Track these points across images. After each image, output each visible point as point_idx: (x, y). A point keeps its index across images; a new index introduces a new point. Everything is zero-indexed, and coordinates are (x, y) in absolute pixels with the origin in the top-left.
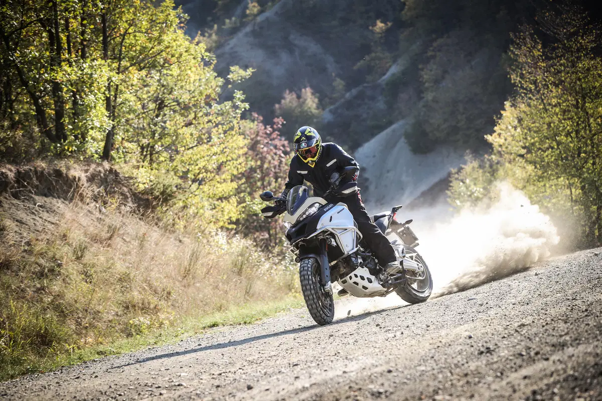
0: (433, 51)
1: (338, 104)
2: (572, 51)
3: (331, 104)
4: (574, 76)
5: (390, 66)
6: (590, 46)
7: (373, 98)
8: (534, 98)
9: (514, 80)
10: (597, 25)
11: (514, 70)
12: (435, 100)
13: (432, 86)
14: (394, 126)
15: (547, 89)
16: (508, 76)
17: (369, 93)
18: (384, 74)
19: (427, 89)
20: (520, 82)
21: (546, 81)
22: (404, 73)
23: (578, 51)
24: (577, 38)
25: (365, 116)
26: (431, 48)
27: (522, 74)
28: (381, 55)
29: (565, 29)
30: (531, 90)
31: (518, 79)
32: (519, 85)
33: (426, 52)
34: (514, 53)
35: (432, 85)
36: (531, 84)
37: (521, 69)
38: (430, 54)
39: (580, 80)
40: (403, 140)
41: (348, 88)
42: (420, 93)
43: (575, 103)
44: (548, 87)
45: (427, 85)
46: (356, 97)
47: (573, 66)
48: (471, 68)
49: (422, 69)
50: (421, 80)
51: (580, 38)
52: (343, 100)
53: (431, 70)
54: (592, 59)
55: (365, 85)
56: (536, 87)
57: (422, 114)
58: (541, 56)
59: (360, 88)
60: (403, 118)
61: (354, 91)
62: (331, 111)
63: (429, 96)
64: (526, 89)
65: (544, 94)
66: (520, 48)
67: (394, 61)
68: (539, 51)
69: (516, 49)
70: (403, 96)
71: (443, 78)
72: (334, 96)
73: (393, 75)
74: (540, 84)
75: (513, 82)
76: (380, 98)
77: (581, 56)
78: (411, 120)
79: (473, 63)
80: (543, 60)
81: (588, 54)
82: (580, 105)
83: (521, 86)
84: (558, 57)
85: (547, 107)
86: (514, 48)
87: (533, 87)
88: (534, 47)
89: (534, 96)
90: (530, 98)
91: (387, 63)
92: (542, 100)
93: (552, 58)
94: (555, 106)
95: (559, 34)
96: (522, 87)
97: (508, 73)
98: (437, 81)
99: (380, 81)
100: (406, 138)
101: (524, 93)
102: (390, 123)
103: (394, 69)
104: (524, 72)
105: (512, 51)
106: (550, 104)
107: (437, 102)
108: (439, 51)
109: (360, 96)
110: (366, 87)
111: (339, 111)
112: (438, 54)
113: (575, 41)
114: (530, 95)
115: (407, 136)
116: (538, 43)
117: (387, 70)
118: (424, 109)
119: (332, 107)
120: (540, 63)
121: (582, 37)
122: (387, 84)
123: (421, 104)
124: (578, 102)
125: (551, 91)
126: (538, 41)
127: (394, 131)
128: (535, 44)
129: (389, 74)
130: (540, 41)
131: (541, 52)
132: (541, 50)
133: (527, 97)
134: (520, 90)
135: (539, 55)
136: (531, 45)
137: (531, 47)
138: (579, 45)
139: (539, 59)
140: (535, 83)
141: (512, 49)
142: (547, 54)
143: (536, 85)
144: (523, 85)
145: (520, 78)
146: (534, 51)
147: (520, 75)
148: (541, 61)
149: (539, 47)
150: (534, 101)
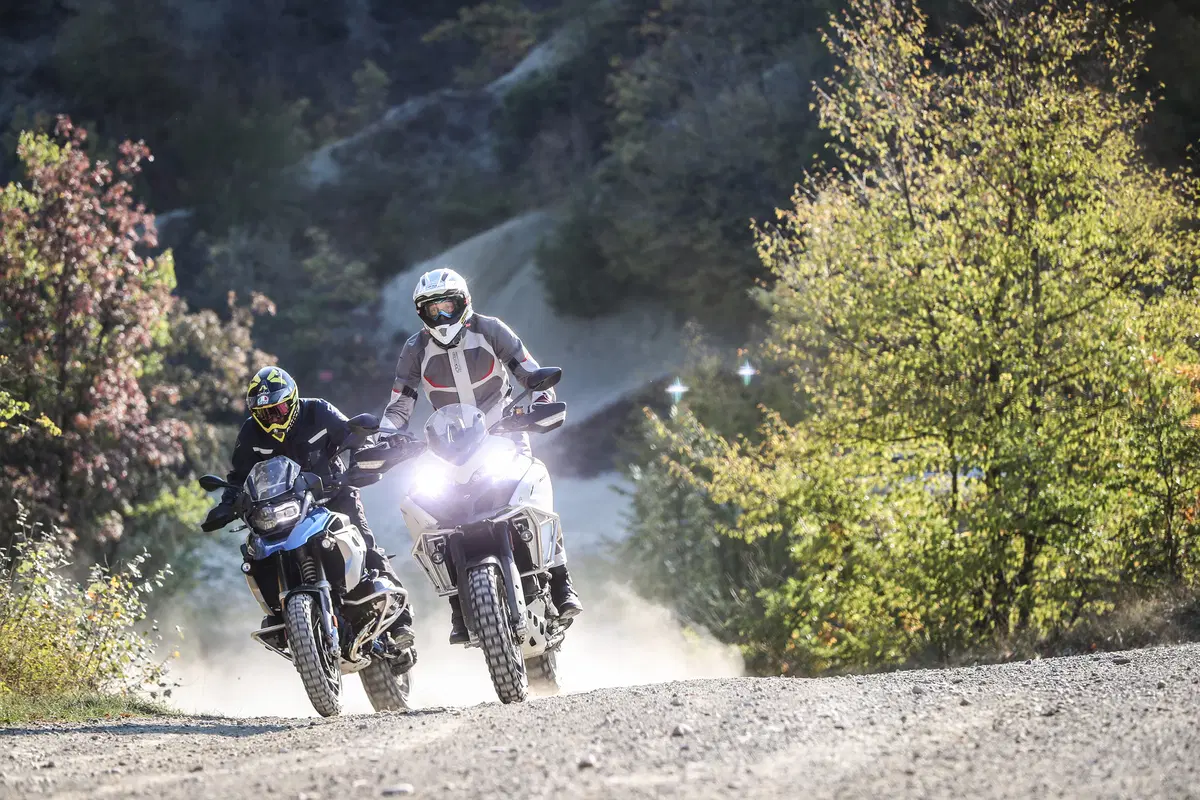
0: (658, 21)
1: (359, 136)
2: (1014, 58)
3: (341, 133)
4: (1010, 136)
5: (529, 49)
6: (1072, 48)
7: (463, 135)
8: (883, 184)
9: (828, 119)
11: (830, 91)
12: (641, 166)
13: (639, 125)
14: (512, 225)
15: (926, 161)
16: (812, 106)
17: (455, 117)
18: (508, 70)
19: (622, 130)
20: (843, 125)
21: (923, 135)
22: (564, 74)
23: (1034, 58)
24: (1036, 19)
25: (433, 182)
26: (654, 14)
27: (853, 104)
28: (509, 15)
30: (874, 158)
31: (842, 117)
32: (842, 139)
33: (638, 23)
34: (838, 40)
35: (638, 118)
36: (880, 141)
37: (852, 90)
38: (647, 28)
40: (530, 268)
41: (396, 95)
42: (600, 138)
43: (1003, 215)
44: (930, 157)
45: (623, 117)
46: (414, 125)
47: (1014, 102)
48: (761, 85)
49: (616, 71)
50: (608, 100)
51: (1043, 19)
52: (374, 128)
53: (642, 78)
54: (1073, 88)
55: (448, 92)
56: (894, 151)
57: (598, 199)
58: (918, 58)
59: (432, 99)
60: (540, 205)
61: (412, 107)
62: (334, 154)
63: (626, 151)
64: (860, 153)
65: (915, 175)
66: (858, 26)
67: (543, 38)
68: (915, 41)
69: (847, 26)
70: (551, 140)
71: (675, 105)
72: (353, 111)
73: (534, 74)
74: (905, 145)
75: (822, 124)
76: (485, 137)
77: (1040, 73)
78: (562, 214)
79: (767, 75)
80: (924, 73)
81: (1061, 71)
82: (1018, 226)
83: (847, 140)
84: (969, 67)
85: (918, 217)
86: (841, 20)
87: (883, 149)
88: (902, 30)
89: (880, 174)
90: (870, 183)
91: (520, 38)
92: (907, 195)
93: (950, 70)
94: (944, 216)
96: (848, 145)
97: (813, 96)
98: (654, 112)
99: (490, 88)
100: (540, 265)
101: (853, 164)
102: (503, 214)
103: (539, 60)
104: (861, 99)
105: (832, 32)
106: (927, 210)
107: (647, 171)
108: (677, 24)
109: (428, 124)
110: (448, 99)
111: (360, 158)
112: (673, 32)
113: (1028, 25)
114: (873, 174)
115: (546, 258)
116: (916, 18)
117: (519, 59)
118: (606, 187)
119: (340, 143)
120: (914, 80)
122: (509, 99)
123: (601, 170)
124: (1012, 214)
125: (938, 170)
126: (917, 11)
127: (509, 238)
128: (907, 21)
129: (520, 71)
130: (922, 13)
131: (921, 46)
132: (922, 41)
133: (861, 177)
134: (840, 153)
135: (913, 56)
136: (895, 22)
137: (894, 26)
138: (1038, 40)
139: (911, 66)
140: (891, 138)
141: (833, 24)
142: (938, 55)
143: (891, 145)
144: (853, 139)
145: (848, 115)
146: (900, 39)
147: (847, 109)
148: (918, 73)
149: (918, 29)
150: (881, 191)
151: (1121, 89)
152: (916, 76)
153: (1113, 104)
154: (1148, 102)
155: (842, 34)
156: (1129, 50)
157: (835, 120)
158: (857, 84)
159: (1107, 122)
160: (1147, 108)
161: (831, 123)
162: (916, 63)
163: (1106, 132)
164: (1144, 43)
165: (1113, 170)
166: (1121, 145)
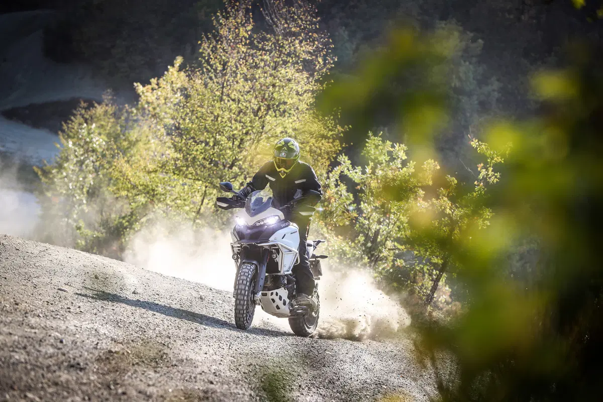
2: (281, 52)
4: (270, 80)
6: (304, 56)
8: (215, 80)
9: (204, 49)
10: (322, 38)
11: (208, 39)
15: (234, 77)
16: (199, 42)
20: (209, 54)
23: (289, 55)
24: (294, 40)
27: (215, 47)
29: (287, 23)
30: (215, 70)
31: (209, 50)
32: (207, 58)
34: (218, 21)
36: (220, 64)
37: (217, 41)
39: (274, 86)
43: (256, 108)
44: (236, 76)
47: (275, 68)
51: (297, 41)
54: (298, 71)
56: (224, 69)
58: (245, 38)
64: (211, 66)
65: (228, 80)
66: (227, 18)
68: (247, 31)
69: (223, 17)
74: (229, 68)
75: (201, 50)
77: (289, 61)
80: (246, 45)
81: (297, 63)
82: (260, 114)
84: (263, 49)
85: (224, 97)
86: (221, 14)
87: (220, 68)
88: (243, 25)
89: (216, 76)
90: (211, 78)
92: (223, 87)
93: (256, 48)
94: (234, 100)
95: (277, 26)
96: (208, 62)
97: (201, 39)
101: (207, 69)
104: (219, 46)
105: (217, 17)
106: (228, 95)
113: (291, 42)
114: (213, 75)
116: (250, 23)
120: (241, 46)
121: (301, 42)
124: (259, 109)
125: (237, 82)
126: (251, 20)
128: (246, 22)
130: (253, 22)
131: (248, 34)
132: (249, 33)
133: (208, 75)
134: (204, 64)
135: (243, 36)
136: (241, 22)
137: (241, 23)
138: (292, 48)
139: (242, 40)
140: (224, 64)
141: (218, 14)
142: (254, 40)
143: (224, 67)
144: (210, 60)
145: (212, 50)
146: (241, 29)
147: (212, 48)
148: (243, 43)
149: (250, 28)
150: (214, 83)
151: (316, 77)
152: (242, 45)
153: (312, 82)
154: (324, 86)
155: (220, 19)
156: (325, 64)
157: (207, 50)
158: (219, 40)
159: (308, 88)
160: (323, 87)
161: (204, 51)
162: (244, 40)
163: (305, 91)
164: (332, 64)
165: (303, 106)
166: (308, 98)
